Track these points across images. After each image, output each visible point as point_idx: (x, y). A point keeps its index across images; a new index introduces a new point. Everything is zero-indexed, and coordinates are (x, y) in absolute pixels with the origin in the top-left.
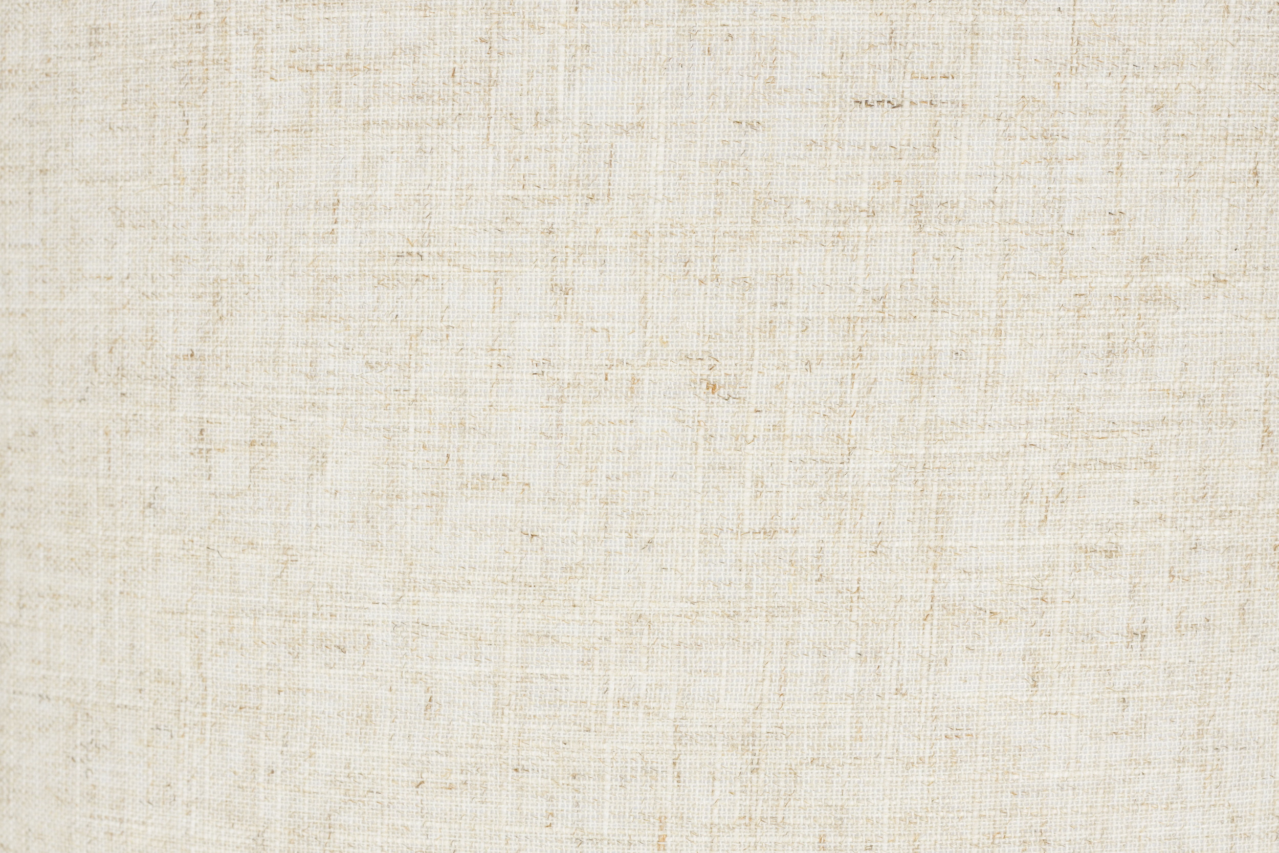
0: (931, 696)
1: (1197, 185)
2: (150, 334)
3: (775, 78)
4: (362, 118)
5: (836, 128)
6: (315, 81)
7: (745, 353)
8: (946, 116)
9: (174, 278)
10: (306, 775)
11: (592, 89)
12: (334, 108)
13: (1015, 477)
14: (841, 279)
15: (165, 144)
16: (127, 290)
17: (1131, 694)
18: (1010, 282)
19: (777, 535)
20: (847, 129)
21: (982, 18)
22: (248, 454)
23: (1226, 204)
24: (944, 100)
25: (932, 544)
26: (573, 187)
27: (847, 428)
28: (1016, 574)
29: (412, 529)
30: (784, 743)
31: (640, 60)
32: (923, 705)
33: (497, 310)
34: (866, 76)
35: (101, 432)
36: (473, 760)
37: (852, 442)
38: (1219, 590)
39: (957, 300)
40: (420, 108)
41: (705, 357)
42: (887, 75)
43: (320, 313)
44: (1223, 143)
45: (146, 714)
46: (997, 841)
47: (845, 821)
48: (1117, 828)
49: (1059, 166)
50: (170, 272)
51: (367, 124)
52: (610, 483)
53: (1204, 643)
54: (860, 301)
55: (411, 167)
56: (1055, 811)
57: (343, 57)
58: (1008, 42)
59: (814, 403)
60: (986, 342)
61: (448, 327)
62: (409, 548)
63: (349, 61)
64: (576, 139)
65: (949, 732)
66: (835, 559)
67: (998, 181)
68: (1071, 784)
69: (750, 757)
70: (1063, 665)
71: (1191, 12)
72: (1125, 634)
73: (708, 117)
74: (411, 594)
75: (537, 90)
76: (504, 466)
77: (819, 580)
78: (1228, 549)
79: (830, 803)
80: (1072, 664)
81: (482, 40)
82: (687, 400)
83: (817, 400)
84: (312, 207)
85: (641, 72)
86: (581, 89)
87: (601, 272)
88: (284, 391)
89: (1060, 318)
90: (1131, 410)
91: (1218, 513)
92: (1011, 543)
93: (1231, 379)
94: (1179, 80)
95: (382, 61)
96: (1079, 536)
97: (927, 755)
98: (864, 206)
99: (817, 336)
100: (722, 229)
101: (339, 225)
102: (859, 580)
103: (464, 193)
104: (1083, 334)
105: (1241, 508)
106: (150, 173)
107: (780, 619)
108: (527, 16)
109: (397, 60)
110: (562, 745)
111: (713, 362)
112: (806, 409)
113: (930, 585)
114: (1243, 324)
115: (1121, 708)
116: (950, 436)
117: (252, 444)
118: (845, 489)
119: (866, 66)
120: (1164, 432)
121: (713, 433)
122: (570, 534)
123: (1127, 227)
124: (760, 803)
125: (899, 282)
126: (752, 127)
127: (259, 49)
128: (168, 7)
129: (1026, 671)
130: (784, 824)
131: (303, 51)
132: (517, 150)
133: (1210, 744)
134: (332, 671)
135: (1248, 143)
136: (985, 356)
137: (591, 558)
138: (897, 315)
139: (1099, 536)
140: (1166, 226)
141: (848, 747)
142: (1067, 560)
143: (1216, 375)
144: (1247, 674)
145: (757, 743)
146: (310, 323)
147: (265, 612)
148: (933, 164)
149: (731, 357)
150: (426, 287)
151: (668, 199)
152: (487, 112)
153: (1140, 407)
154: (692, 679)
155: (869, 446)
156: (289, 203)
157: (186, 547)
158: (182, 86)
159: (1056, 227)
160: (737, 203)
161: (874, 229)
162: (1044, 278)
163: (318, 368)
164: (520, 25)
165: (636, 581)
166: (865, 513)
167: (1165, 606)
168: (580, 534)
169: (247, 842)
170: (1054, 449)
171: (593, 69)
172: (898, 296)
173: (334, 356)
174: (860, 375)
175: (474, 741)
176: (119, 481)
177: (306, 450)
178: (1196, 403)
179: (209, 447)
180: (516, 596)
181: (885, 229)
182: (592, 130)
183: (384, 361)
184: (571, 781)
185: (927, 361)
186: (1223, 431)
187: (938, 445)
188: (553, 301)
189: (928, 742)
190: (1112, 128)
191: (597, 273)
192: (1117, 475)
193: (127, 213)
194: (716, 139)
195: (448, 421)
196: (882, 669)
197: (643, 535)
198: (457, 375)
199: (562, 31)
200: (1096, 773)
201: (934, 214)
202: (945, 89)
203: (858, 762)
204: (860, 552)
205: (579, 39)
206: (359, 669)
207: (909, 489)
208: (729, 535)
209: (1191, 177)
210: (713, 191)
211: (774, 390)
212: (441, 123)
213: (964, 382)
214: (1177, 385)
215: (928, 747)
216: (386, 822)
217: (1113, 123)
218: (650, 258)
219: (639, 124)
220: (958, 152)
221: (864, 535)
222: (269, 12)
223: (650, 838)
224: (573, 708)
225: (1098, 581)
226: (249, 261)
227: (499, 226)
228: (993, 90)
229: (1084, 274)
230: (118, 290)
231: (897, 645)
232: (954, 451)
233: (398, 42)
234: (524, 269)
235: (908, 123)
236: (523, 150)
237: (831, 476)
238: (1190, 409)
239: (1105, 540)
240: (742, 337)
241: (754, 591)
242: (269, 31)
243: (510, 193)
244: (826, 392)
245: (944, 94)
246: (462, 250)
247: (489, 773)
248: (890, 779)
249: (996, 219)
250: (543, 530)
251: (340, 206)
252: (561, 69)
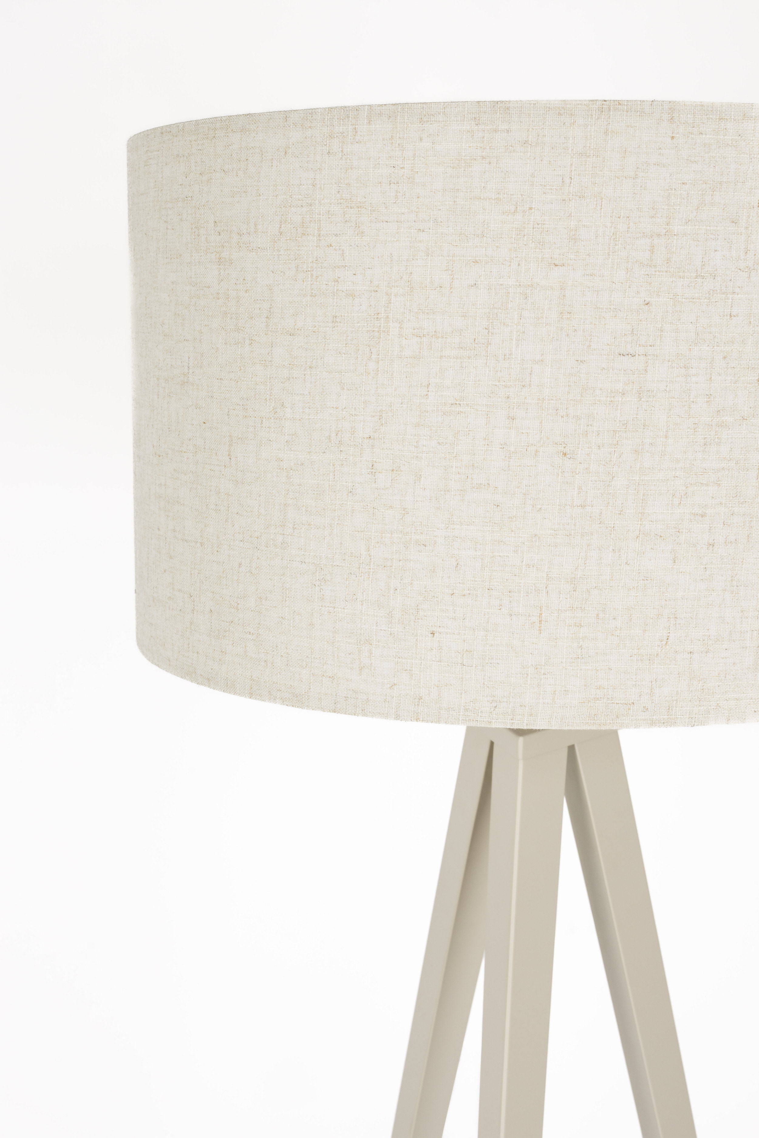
0: (638, 565)
1: (738, 385)
2: (353, 429)
3: (591, 345)
4: (440, 355)
5: (612, 363)
6: (422, 340)
7: (577, 442)
8: (651, 360)
9: (364, 409)
10: (409, 591)
11: (525, 347)
12: (429, 350)
13: (670, 488)
14: (612, 417)
15: (362, 360)
16: (344, 413)
17: (708, 566)
18: (671, 419)
19: (586, 507)
20: (616, 364)
21: (664, 325)
22: (391, 474)
23: (747, 392)
24: (650, 354)
25: (640, 511)
26: (517, 382)
27: (612, 470)
28: (669, 523)
29: (453, 502)
30: (586, 581)
31: (543, 338)
32: (635, 568)
33: (488, 425)
34: (623, 345)
35: (331, 465)
36: (473, 586)
37: (614, 475)
38: (740, 529)
39: (652, 425)
40: (462, 352)
41: (563, 444)
42: (630, 345)
43: (421, 424)
44: (747, 370)
45: (346, 568)
46: (659, 617)
47: (606, 609)
48: (701, 613)
49: (689, 378)
50: (363, 407)
51: (441, 357)
52: (527, 488)
53: (735, 548)
54: (618, 425)
55: (458, 372)
56: (680, 607)
57: (433, 332)
58: (673, 334)
59: (601, 460)
60: (662, 440)
61: (469, 430)
62: (452, 509)
63: (436, 334)
64: (519, 365)
65: (644, 578)
66: (606, 516)
67: (668, 383)
68: (686, 597)
69: (573, 586)
70: (685, 555)
71: (738, 323)
72: (707, 544)
73: (567, 358)
74: (452, 526)
75: (505, 347)
76: (488, 481)
77: (600, 523)
78: (744, 515)
79: (601, 603)
80: (688, 555)
81: (486, 329)
82: (555, 459)
83: (602, 460)
84: (419, 386)
85: (543, 342)
86: (521, 347)
87: (526, 413)
88: (406, 452)
89: (688, 432)
90: (712, 465)
91: (741, 502)
92: (668, 511)
93: (747, 454)
94: (732, 348)
95: (448, 334)
96: (692, 509)
97: (636, 586)
98: (621, 391)
99: (603, 437)
100: (570, 398)
101: (429, 393)
102: (614, 523)
103: (477, 383)
104: (696, 438)
105: (749, 500)
106: (355, 370)
107: (586, 537)
108: (502, 321)
109: (454, 334)
110: (506, 581)
111: (565, 445)
112: (598, 463)
113: (639, 526)
114: (752, 435)
115: (704, 571)
116: (648, 473)
117: (393, 470)
118: (611, 491)
119: (623, 341)
120: (723, 473)
121: (564, 471)
122: (512, 505)
123: (713, 400)
124: (576, 602)
125: (632, 418)
126: (582, 362)
127: (401, 328)
128: (365, 310)
129: (672, 557)
130: (585, 609)
131: (418, 329)
132: (497, 368)
133: (735, 584)
134: (421, 553)
135: (756, 370)
136: (661, 445)
137: (519, 514)
138: (631, 430)
139: (699, 509)
140: (726, 400)
141: (608, 583)
142: (687, 518)
143: (742, 453)
144: (749, 560)
145: (576, 581)
146: (417, 428)
147: (395, 532)
148: (646, 377)
149: (572, 444)
150: (461, 416)
151: (551, 387)
152: (486, 354)
153: (715, 464)
154: (554, 558)
155: (619, 476)
156: (410, 384)
157: (365, 507)
158: (370, 339)
159: (688, 400)
160: (576, 389)
161: (624, 399)
162: (683, 418)
163: (419, 444)
164: (500, 324)
165: (535, 523)
166: (617, 500)
167: (721, 535)
168: (515, 506)
169: (385, 615)
170: (684, 478)
171: (526, 340)
172: (632, 423)
173: (426, 440)
174: (617, 451)
175: (473, 579)
176: (338, 483)
177: (413, 473)
178: (735, 463)
179: (375, 471)
180: (491, 527)
181: (628, 399)
182: (525, 362)
183: (445, 442)
184: (509, 594)
185: (641, 446)
186: (744, 473)
187: (644, 476)
188: (508, 422)
189: (636, 582)
190: (709, 365)
191: (525, 413)
192: (706, 488)
193: (345, 385)
194: (569, 366)
195: (468, 464)
196: (621, 555)
197: (538, 506)
198: (472, 448)
199: (515, 326)
200: (695, 594)
201: (645, 394)
202: (650, 350)
203: (612, 588)
204: (615, 514)
205: (521, 329)
206: (431, 553)
207: (633, 492)
208: (569, 507)
209: (736, 382)
210: (568, 385)
211: (586, 456)
212: (469, 358)
213: (654, 454)
214: (728, 456)
215: (636, 583)
216: (439, 608)
217: (709, 363)
218: (544, 408)
219: (542, 360)
220: (654, 373)
221: (616, 508)
222: (405, 315)
223: (537, 614)
224: (510, 568)
225: (698, 526)
226: (394, 404)
227: (490, 395)
228: (667, 351)
229: (697, 416)
230: (340, 412)
231: (627, 547)
232: (649, 478)
233: (454, 328)
234: (498, 411)
235: (637, 362)
236: (499, 368)
237: (606, 487)
238: (733, 465)
239: (701, 511)
240: (576, 437)
241: (577, 527)
242: (405, 322)
243: (494, 383)
244: (605, 457)
245: (650, 352)
246: (476, 403)
247: (479, 590)
248: (622, 594)
249: (667, 396)
250: (502, 504)
251: (430, 386)
252: (514, 340)
